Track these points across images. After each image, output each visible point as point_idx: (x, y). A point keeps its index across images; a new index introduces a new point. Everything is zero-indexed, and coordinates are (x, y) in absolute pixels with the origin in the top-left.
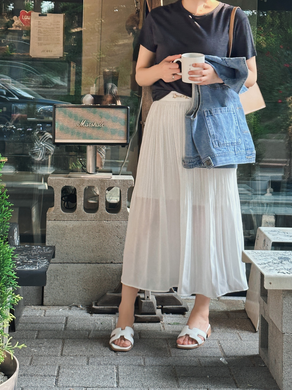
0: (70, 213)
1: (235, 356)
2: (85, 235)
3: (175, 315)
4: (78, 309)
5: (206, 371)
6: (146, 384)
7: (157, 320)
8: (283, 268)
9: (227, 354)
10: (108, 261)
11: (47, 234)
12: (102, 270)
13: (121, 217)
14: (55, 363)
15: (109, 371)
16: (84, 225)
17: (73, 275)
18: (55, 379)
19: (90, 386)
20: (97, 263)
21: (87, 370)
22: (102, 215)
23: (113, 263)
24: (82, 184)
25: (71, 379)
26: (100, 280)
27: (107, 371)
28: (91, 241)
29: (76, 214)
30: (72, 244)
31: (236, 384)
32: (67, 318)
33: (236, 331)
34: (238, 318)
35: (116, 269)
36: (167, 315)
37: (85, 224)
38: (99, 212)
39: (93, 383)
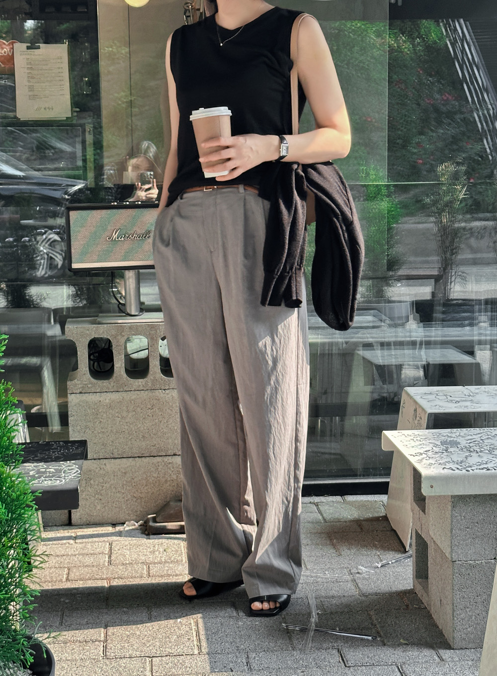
0: (105, 381)
1: (376, 594)
2: (130, 414)
5: (334, 620)
6: (242, 646)
9: (364, 591)
10: (169, 453)
11: (69, 416)
14: (99, 620)
15: (184, 629)
17: (116, 477)
18: (102, 646)
19: (157, 655)
20: (152, 456)
21: (151, 629)
22: (155, 381)
23: (177, 455)
24: (121, 334)
25: (126, 645)
26: (158, 482)
27: (181, 627)
28: (141, 422)
29: (114, 382)
30: (110, 429)
32: (111, 545)
33: (374, 551)
34: (377, 531)
37: (128, 397)
38: (150, 376)
39: (161, 649)
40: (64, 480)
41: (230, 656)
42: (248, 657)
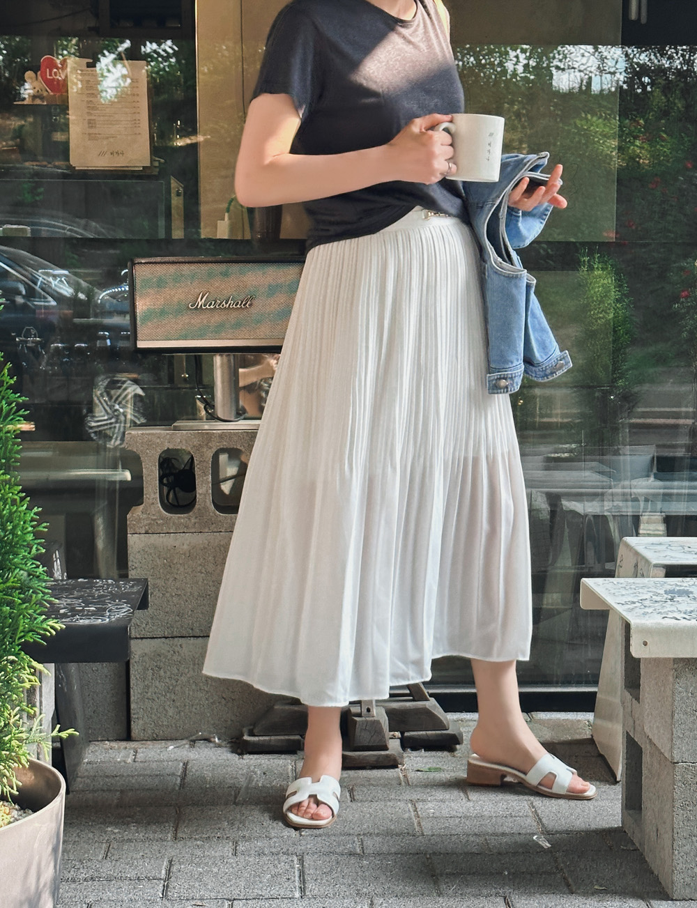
1: (568, 832)
3: (433, 753)
4: (212, 745)
5: (503, 862)
6: (365, 890)
7: (391, 763)
8: (675, 609)
9: (550, 828)
14: (160, 854)
15: (282, 867)
18: (161, 885)
19: (240, 898)
25: (197, 885)
27: (279, 866)
29: (196, 518)
31: (568, 885)
32: (186, 764)
34: (576, 757)
36: (415, 753)
39: (247, 890)
41: (346, 901)
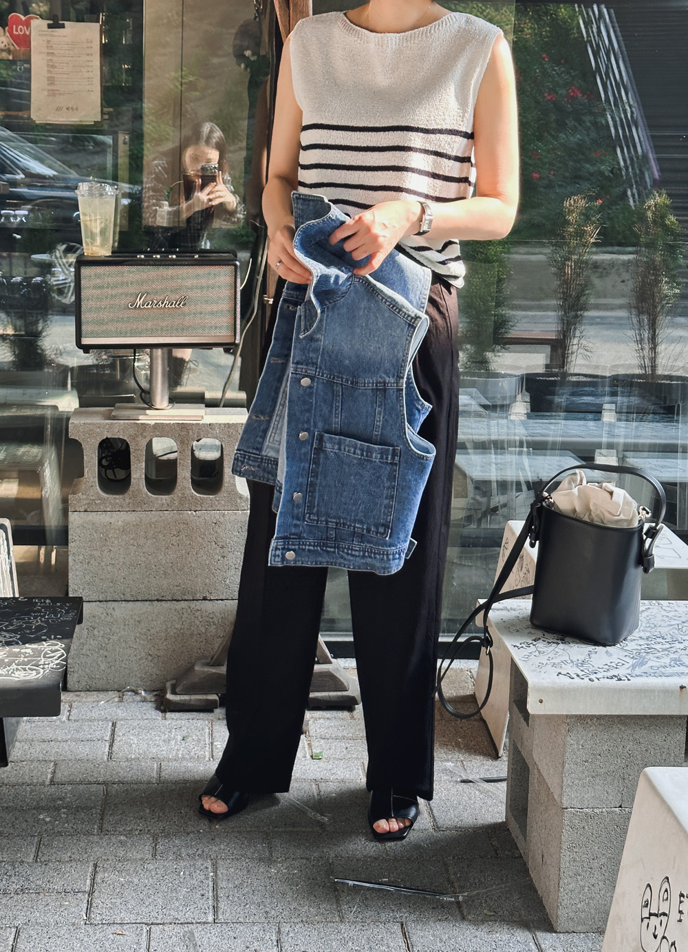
0: (118, 496)
1: (456, 829)
4: (138, 698)
9: (440, 823)
10: (199, 596)
11: (69, 541)
12: (185, 615)
13: (223, 502)
14: (86, 855)
16: (147, 522)
17: (127, 626)
18: (85, 901)
19: (158, 922)
21: (153, 872)
22: (183, 499)
23: (207, 600)
24: (142, 434)
25: (119, 901)
26: (181, 635)
27: (194, 875)
28: (163, 553)
30: (122, 560)
32: (114, 725)
33: (457, 754)
35: (213, 612)
37: (148, 519)
38: (178, 492)
39: (165, 911)
40: (42, 671)
41: (255, 928)
42: (279, 932)
